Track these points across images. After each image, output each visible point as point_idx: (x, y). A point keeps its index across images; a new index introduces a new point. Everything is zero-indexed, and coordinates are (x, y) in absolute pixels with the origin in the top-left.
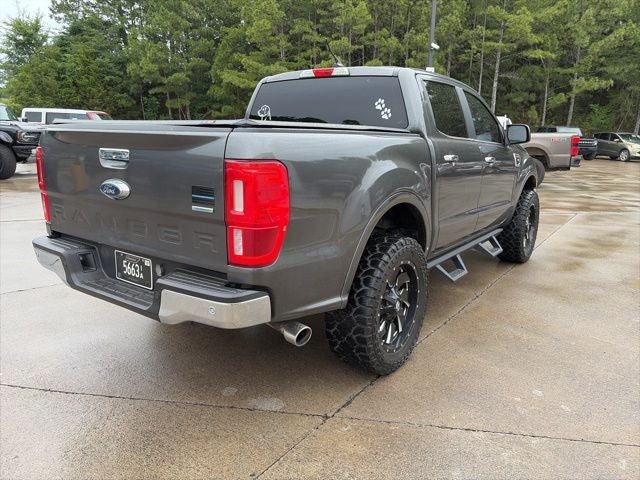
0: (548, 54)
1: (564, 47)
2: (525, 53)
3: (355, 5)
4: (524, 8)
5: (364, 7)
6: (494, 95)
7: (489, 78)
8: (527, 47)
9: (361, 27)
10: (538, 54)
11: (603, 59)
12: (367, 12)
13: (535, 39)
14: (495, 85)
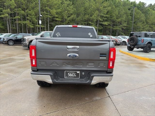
0: (59, 19)
1: (62, 18)
2: (55, 19)
3: (11, 1)
4: (54, 9)
5: (14, 2)
6: (49, 27)
7: (47, 23)
8: (55, 17)
9: (13, 7)
10: (57, 19)
11: (69, 22)
12: (14, 3)
13: (56, 16)
14: (49, 25)
